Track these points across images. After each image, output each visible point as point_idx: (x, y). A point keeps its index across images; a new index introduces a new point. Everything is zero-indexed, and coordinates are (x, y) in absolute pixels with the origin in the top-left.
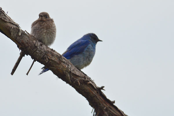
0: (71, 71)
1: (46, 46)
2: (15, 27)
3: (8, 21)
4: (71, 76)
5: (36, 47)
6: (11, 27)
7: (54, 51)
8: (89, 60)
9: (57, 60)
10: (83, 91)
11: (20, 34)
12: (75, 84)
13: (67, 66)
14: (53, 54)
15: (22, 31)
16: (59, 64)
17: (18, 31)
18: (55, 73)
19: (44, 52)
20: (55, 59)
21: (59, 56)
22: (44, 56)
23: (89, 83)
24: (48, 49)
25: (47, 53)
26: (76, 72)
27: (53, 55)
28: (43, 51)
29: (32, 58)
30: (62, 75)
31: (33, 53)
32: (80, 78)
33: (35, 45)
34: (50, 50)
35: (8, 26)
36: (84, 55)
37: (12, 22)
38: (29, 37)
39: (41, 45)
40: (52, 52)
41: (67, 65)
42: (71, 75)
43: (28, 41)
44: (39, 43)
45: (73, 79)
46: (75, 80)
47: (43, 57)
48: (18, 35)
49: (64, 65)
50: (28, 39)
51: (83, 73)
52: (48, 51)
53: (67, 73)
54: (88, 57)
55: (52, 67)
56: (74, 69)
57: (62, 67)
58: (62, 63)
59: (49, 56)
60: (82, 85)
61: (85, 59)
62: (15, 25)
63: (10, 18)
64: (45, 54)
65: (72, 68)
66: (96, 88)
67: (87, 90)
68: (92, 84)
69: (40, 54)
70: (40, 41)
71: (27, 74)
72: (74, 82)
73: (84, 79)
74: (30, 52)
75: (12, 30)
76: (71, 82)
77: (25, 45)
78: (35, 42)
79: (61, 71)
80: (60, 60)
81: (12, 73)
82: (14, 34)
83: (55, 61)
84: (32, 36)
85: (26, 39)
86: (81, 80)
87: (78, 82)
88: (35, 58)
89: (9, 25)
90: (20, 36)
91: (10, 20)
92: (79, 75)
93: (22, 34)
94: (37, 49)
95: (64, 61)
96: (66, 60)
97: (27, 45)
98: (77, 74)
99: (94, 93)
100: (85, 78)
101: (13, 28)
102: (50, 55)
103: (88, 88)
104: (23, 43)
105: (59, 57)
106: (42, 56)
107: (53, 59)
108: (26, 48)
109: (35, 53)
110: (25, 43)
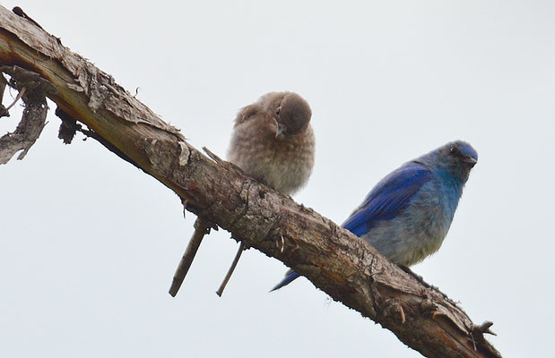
0: (371, 277)
1: (281, 195)
2: (163, 137)
3: (137, 121)
4: (375, 293)
5: (245, 202)
6: (151, 140)
7: (310, 212)
9: (320, 243)
10: (420, 342)
11: (183, 161)
12: (390, 320)
13: (356, 261)
14: (305, 223)
15: (191, 150)
16: (327, 255)
17: (173, 151)
18: (318, 283)
19: (273, 216)
20: (311, 237)
21: (328, 227)
22: (272, 229)
23: (436, 313)
24: (286, 208)
25: (281, 220)
26: (393, 278)
27: (304, 226)
28: (268, 214)
29: (236, 237)
30: (342, 290)
31: (235, 222)
32: (406, 299)
33: (238, 195)
34: (292, 210)
35: (138, 137)
36: (410, 219)
37: (152, 123)
38: (217, 170)
39: (262, 195)
40: (302, 215)
41: (357, 255)
42: (375, 290)
43: (213, 182)
44: (254, 190)
45: (381, 301)
46: (388, 305)
47: (269, 233)
48: (175, 165)
49: (347, 257)
50: (213, 177)
51: (420, 280)
52: (289, 215)
53: (359, 283)
54: (423, 225)
55: (305, 267)
56: (383, 269)
57: (338, 264)
58: (339, 252)
59: (291, 230)
60: (415, 320)
61: (413, 231)
62: (166, 131)
63: (147, 109)
64: (277, 224)
65: (378, 266)
66: (466, 327)
67: (432, 338)
68: (449, 315)
69: (259, 224)
70: (259, 180)
71: (220, 293)
72: (386, 314)
73: (419, 300)
74: (224, 220)
75: (152, 149)
76: (375, 314)
77: (203, 197)
78: (238, 183)
79: (337, 277)
80: (330, 240)
81: (174, 291)
82: (160, 163)
83: (313, 246)
84: (227, 166)
85: (204, 179)
86: (410, 305)
87: (399, 313)
88: (246, 239)
89: (142, 131)
90: (183, 169)
91: (144, 116)
92: (404, 290)
93: (189, 161)
94: (247, 208)
95: (346, 242)
96: (353, 240)
97: (209, 196)
98: (395, 286)
99: (459, 346)
100: (425, 297)
101: (154, 141)
102: (294, 225)
103: (436, 330)
104: (196, 191)
105: (327, 231)
106: (266, 232)
107: (306, 238)
108: (210, 205)
109: (241, 223)
110: (203, 188)
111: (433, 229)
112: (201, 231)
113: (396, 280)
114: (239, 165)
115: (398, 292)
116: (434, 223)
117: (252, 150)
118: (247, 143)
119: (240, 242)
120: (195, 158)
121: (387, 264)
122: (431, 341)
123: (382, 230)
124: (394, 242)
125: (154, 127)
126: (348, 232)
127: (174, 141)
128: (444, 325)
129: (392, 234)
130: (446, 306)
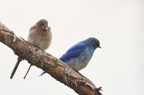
0: (67, 74)
1: (42, 50)
2: (9, 34)
3: (1, 29)
4: (68, 78)
5: (32, 52)
6: (5, 35)
7: (50, 55)
8: (85, 63)
9: (53, 64)
10: (81, 92)
11: (14, 41)
12: (72, 86)
13: (63, 69)
14: (49, 58)
15: (16, 37)
16: (55, 68)
17: (12, 38)
18: (52, 76)
19: (40, 56)
20: (51, 62)
21: (55, 60)
22: (39, 60)
23: (86, 84)
24: (43, 54)
25: (42, 57)
26: (73, 74)
27: (48, 59)
28: (38, 56)
29: (29, 62)
30: (59, 78)
31: (29, 58)
32: (77, 80)
33: (30, 50)
34: (45, 55)
35: (2, 34)
36: (80, 58)
37: (6, 30)
38: (24, 43)
39: (36, 50)
40: (48, 56)
41: (64, 68)
42: (69, 78)
43: (23, 46)
44: (34, 49)
45: (70, 81)
46: (72, 82)
47: (39, 61)
48: (12, 42)
49: (61, 68)
50: (23, 45)
51: (81, 75)
52: (44, 56)
53: (64, 76)
54: (83, 60)
55: (49, 71)
56: (71, 72)
57: (58, 70)
58: (58, 67)
59: (45, 60)
60: (80, 86)
61: (81, 62)
62: (9, 32)
63: (4, 26)
64: (41, 59)
65: (69, 71)
66: (94, 88)
68: (89, 85)
69: (36, 59)
70: (36, 46)
71: (24, 78)
72: (71, 84)
73: (81, 81)
74: (26, 57)
75: (6, 37)
76: (68, 84)
77: (20, 51)
78: (30, 47)
79: (58, 74)
80: (56, 63)
81: (11, 77)
82: (8, 41)
83: (51, 65)
84: (27, 42)
85: (20, 46)
86: (78, 82)
87: (75, 84)
88: (32, 63)
89: (3, 32)
90: (14, 43)
91: (3, 28)
92: (77, 78)
93: (16, 40)
94: (32, 54)
95: (60, 64)
96: (62, 63)
97: (22, 51)
98: (74, 76)
99: (92, 94)
100: (83, 80)
101: (6, 35)
102: (46, 59)
103: (85, 89)
104: (18, 49)
105: (55, 61)
106: (38, 61)
107: (49, 63)
108: (22, 53)
109: (30, 58)
110: (20, 48)
111: (86, 62)
112: (19, 60)
113: (74, 75)
114: (31, 42)
115: (75, 78)
116: (87, 60)
117: (35, 38)
118: (34, 36)
119: (30, 64)
120: (18, 40)
121: (72, 70)
122: (84, 92)
123: (72, 61)
124: (75, 64)
125: (6, 31)
126: (61, 61)
127: (12, 35)
128: (88, 88)
129: (75, 62)
130: (89, 82)
